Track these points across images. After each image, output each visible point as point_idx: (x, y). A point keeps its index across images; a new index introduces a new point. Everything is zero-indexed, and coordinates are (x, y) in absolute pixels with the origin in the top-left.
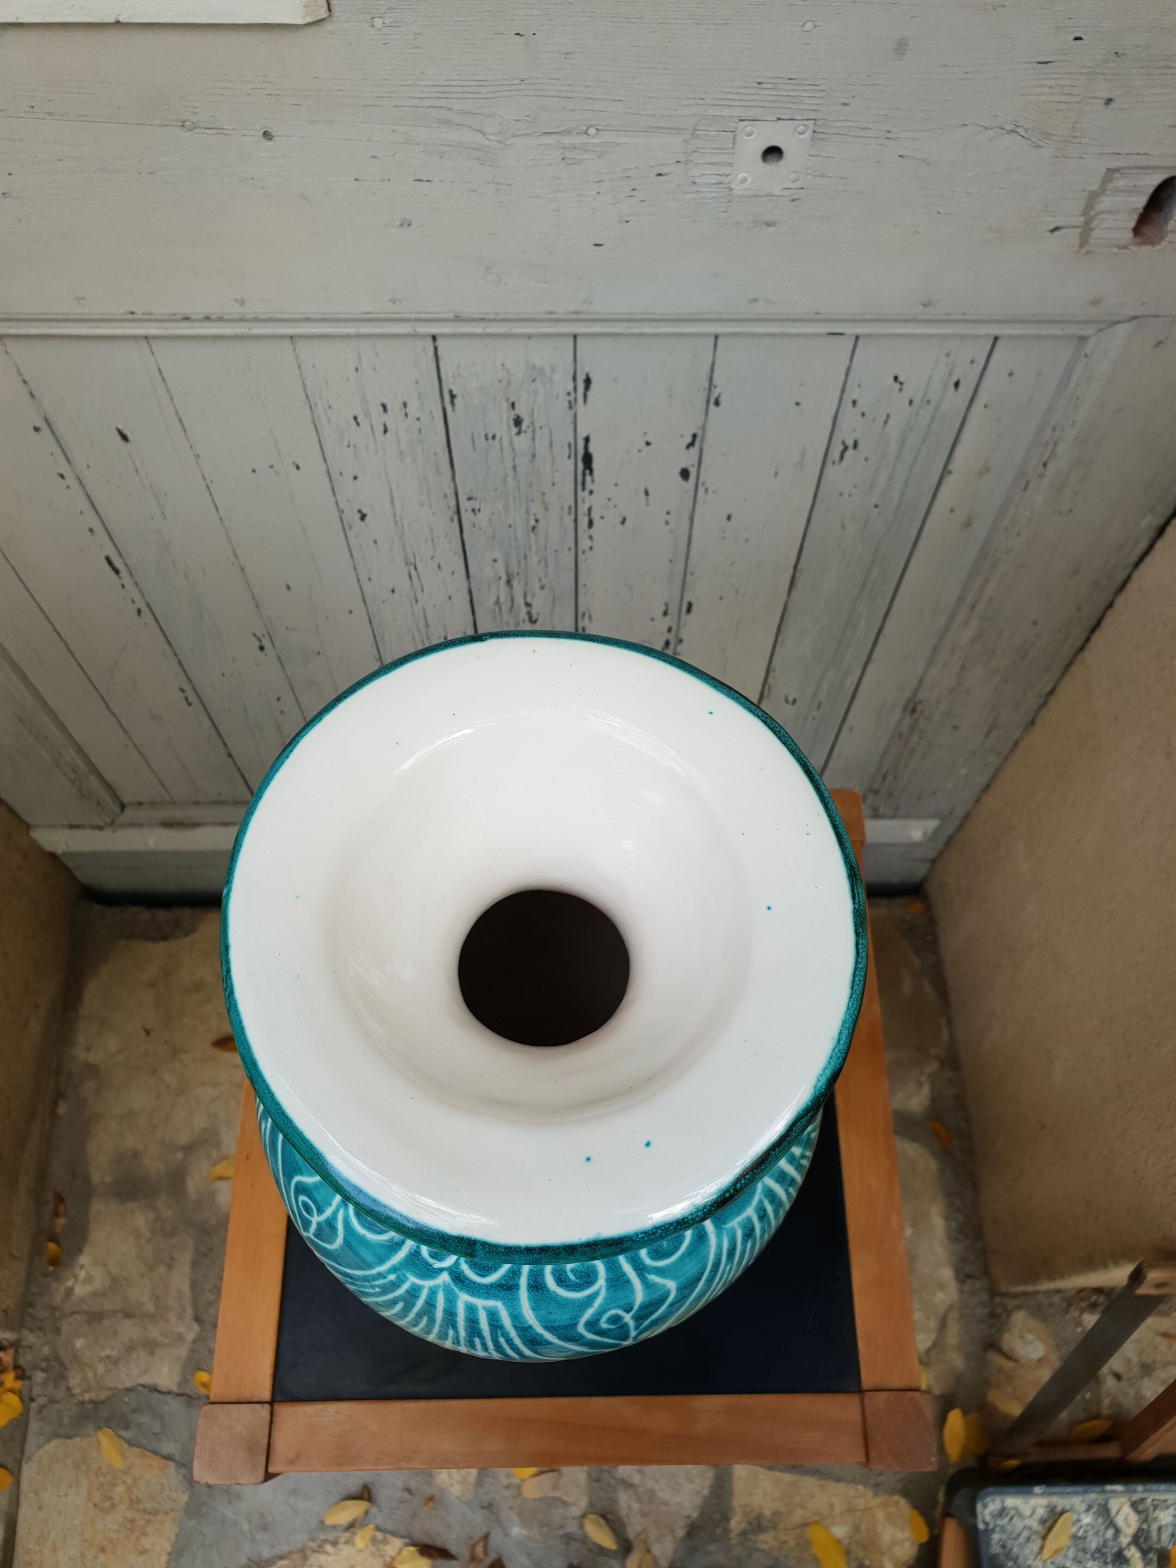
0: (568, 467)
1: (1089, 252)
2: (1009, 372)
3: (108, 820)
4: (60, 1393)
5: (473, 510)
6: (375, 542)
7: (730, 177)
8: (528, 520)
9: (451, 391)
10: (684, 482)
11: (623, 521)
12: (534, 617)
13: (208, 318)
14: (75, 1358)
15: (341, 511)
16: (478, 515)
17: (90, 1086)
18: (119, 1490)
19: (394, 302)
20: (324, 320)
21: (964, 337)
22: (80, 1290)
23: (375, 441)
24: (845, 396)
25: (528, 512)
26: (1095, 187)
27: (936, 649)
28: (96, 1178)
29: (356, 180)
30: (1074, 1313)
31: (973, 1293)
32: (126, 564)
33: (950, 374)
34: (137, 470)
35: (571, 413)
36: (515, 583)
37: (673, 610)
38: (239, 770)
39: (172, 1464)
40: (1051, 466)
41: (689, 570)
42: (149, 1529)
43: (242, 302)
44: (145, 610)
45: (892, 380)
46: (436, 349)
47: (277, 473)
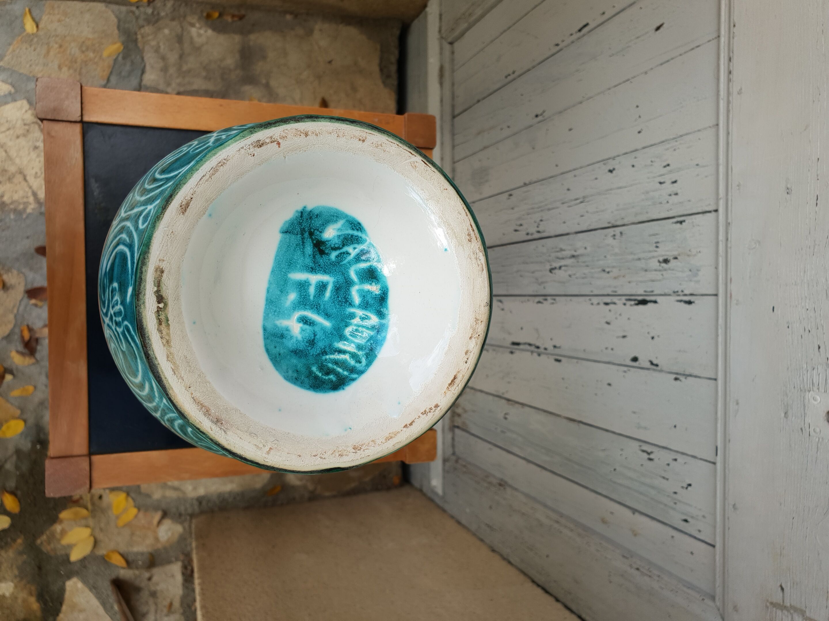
0: (640, 290)
1: (767, 607)
2: (693, 552)
3: (444, 36)
4: (141, 22)
5: (614, 235)
6: (596, 179)
7: (817, 391)
8: (608, 267)
9: (684, 221)
10: (630, 358)
11: (608, 323)
12: (554, 271)
13: (730, 72)
14: (159, 29)
15: (614, 158)
16: (612, 238)
17: (300, 31)
18: (91, 55)
19: (738, 186)
20: (728, 143)
21: (715, 527)
22: (194, 31)
23: (654, 177)
24: (679, 455)
25: (614, 267)
26: (808, 614)
27: (534, 499)
28: (252, 37)
29: (818, 159)
30: (182, 557)
31: (192, 505)
32: (584, 35)
33: (692, 517)
34: (638, 38)
35: (671, 292)
36: (573, 260)
37: (557, 351)
38: (470, 107)
39: (105, 82)
40: (637, 572)
41: (580, 361)
42: (71, 71)
43: (740, 93)
44: (558, 48)
45: (689, 483)
46: (710, 212)
47: (636, 120)
